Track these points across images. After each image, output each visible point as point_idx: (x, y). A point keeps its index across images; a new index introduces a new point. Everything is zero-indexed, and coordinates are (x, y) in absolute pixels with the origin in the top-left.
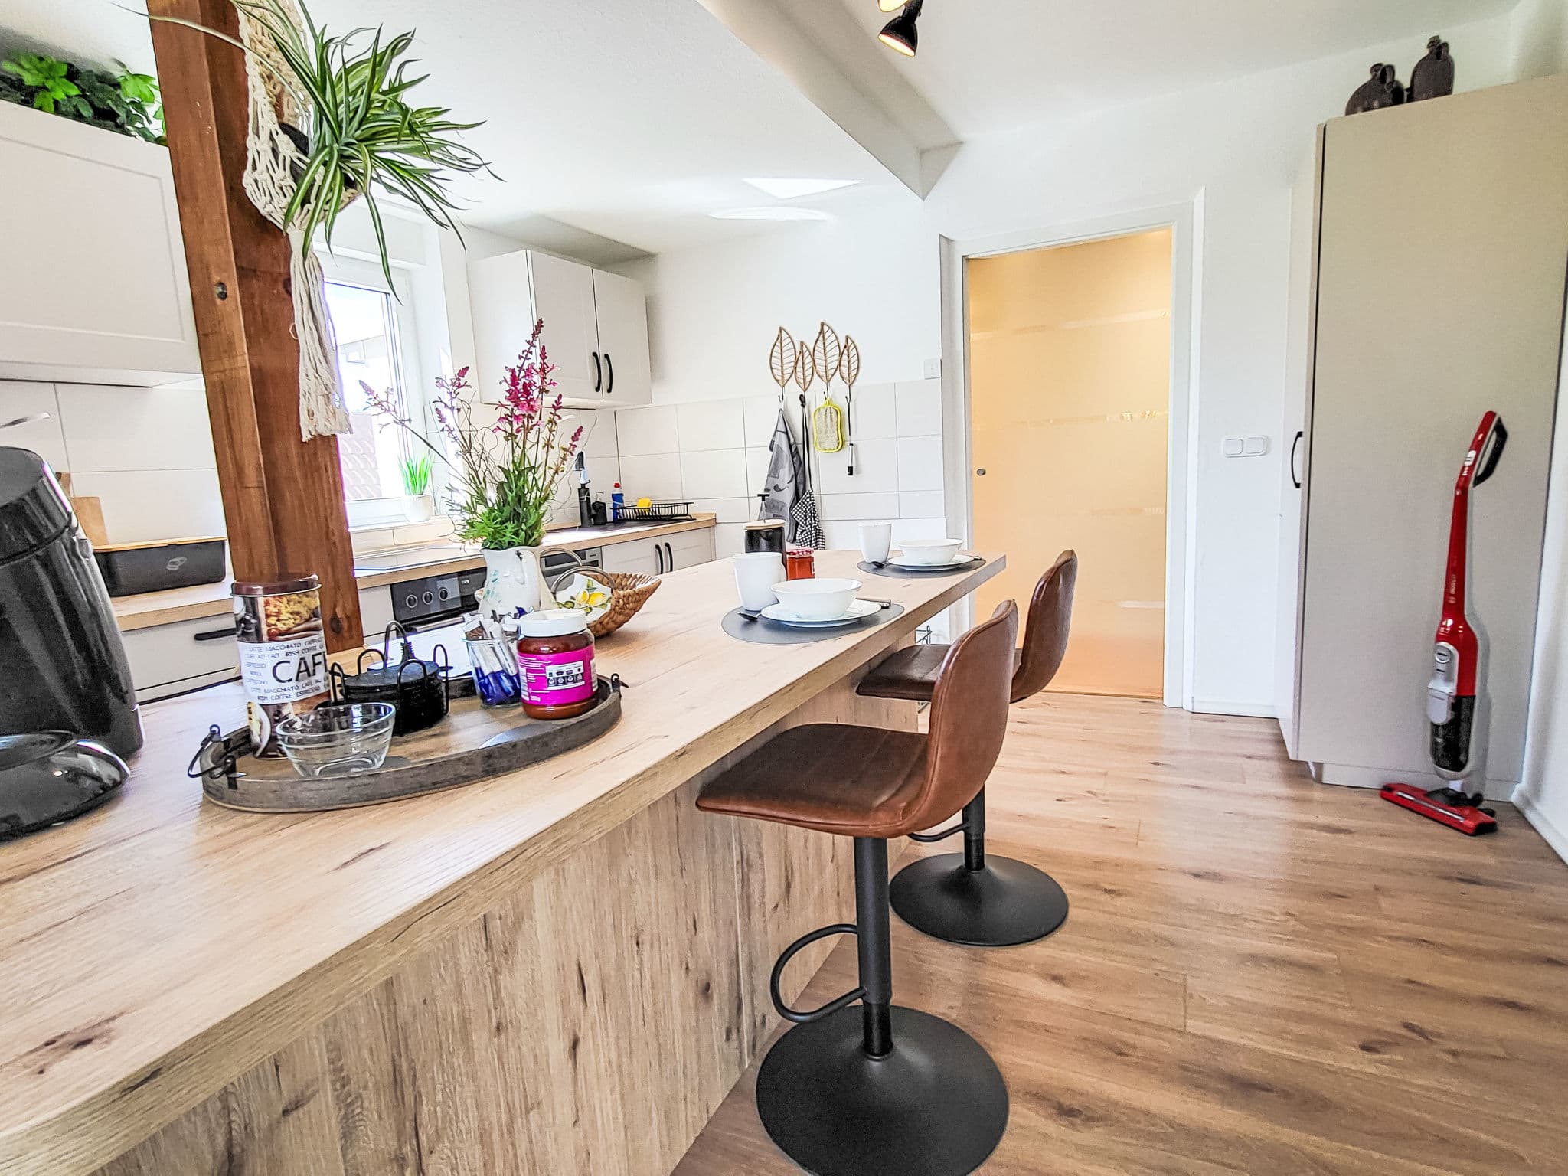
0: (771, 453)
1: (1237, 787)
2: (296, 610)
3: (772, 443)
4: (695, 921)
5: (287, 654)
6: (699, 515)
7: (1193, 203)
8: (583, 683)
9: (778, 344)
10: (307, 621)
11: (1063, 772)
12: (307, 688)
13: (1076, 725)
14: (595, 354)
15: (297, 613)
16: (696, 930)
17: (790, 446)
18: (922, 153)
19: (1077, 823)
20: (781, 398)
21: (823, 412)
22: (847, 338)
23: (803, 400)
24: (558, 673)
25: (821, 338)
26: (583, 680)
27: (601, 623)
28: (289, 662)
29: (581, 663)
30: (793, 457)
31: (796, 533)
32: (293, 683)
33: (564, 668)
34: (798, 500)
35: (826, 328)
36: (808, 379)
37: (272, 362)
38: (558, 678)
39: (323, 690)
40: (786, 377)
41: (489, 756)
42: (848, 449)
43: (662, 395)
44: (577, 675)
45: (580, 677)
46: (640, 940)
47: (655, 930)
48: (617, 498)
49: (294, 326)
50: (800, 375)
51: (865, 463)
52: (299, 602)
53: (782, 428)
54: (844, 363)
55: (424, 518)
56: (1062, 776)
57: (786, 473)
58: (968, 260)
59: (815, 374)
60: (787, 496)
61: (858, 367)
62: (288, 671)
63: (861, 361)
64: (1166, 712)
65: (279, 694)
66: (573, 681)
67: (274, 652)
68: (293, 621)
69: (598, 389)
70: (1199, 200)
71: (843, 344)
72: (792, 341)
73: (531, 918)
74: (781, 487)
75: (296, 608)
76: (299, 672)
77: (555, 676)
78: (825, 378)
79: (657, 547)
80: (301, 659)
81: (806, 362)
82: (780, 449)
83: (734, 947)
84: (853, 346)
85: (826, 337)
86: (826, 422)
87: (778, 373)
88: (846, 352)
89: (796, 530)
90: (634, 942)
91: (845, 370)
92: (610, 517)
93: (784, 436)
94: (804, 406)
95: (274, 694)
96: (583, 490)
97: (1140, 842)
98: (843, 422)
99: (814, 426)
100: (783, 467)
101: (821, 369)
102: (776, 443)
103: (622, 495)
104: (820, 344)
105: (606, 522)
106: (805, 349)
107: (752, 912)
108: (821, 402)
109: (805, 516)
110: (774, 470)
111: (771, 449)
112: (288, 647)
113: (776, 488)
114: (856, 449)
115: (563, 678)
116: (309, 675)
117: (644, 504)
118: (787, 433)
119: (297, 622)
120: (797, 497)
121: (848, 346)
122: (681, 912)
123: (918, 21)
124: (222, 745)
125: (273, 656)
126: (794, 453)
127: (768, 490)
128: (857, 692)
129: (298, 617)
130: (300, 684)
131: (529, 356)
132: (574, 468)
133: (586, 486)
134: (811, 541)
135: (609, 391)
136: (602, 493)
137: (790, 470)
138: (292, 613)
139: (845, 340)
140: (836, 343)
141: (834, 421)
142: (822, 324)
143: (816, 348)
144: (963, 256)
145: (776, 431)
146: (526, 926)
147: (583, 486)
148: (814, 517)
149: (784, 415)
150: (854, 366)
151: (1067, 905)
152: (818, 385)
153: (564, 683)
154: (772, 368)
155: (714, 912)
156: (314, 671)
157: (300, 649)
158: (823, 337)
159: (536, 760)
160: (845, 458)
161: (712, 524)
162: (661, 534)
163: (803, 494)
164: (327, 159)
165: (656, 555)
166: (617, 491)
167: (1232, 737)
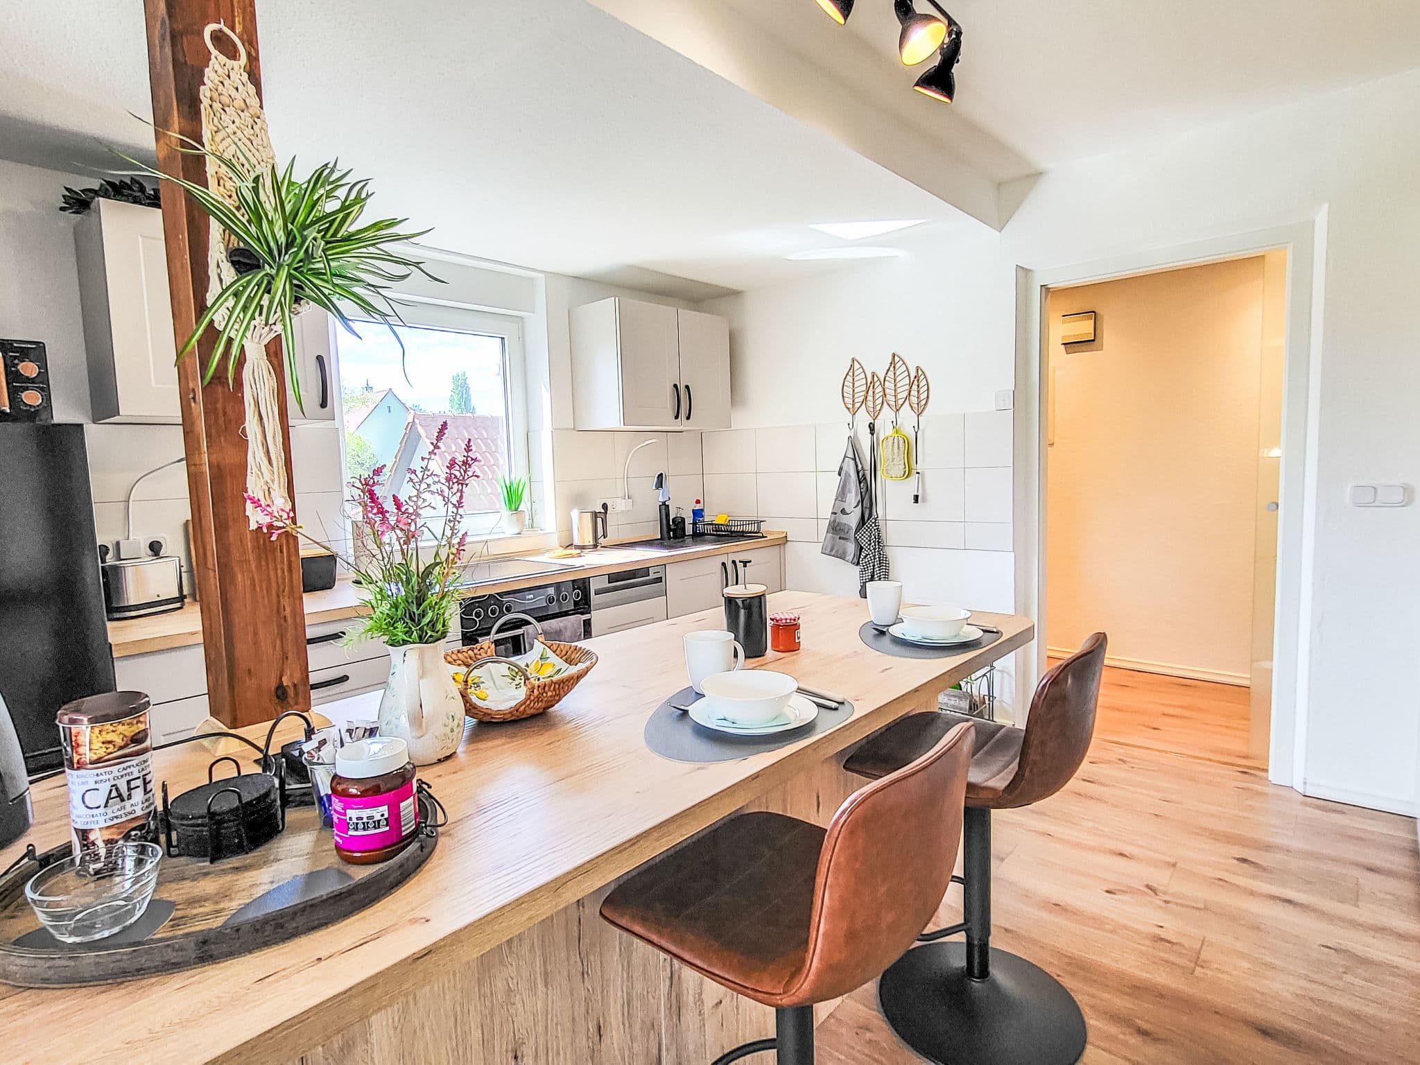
0: (839, 478)
1: (1346, 910)
2: (109, 739)
3: (841, 468)
4: (599, 1028)
5: (96, 782)
6: (771, 533)
7: (1314, 222)
8: (388, 828)
9: (851, 374)
10: (121, 748)
11: (1121, 854)
12: (119, 813)
13: (1152, 793)
14: (675, 386)
15: (110, 742)
16: (600, 1036)
17: (858, 472)
18: (999, 185)
19: (1125, 927)
20: (851, 426)
21: (890, 440)
22: (918, 368)
23: (872, 428)
24: (357, 818)
25: (892, 369)
26: (387, 825)
27: (517, 710)
28: (97, 789)
29: (386, 807)
30: (860, 483)
31: (860, 557)
32: (102, 810)
33: (365, 813)
34: (864, 524)
35: (897, 359)
36: (878, 408)
37: (230, 457)
38: (357, 824)
39: (139, 813)
40: (857, 405)
41: (205, 942)
42: (914, 477)
43: (741, 420)
44: (379, 821)
45: (383, 823)
46: (519, 1054)
47: (541, 1041)
48: (697, 514)
49: (244, 428)
50: (870, 404)
51: (933, 491)
52: (113, 731)
53: (850, 454)
54: (914, 393)
55: (517, 532)
56: (1120, 858)
57: (852, 498)
58: (1048, 289)
59: (885, 403)
60: (853, 520)
61: (928, 397)
62: (98, 798)
63: (931, 392)
64: (1270, 790)
65: (88, 820)
66: (374, 827)
67: (84, 780)
68: (104, 750)
69: (677, 417)
70: (1321, 218)
71: (913, 375)
72: (864, 371)
73: (367, 1042)
74: (848, 512)
75: (109, 737)
76: (109, 798)
77: (355, 820)
78: (894, 408)
79: (723, 564)
80: (112, 786)
81: (876, 391)
82: (848, 475)
83: (655, 1051)
84: (923, 376)
85: (897, 367)
86: (893, 450)
87: (849, 401)
88: (916, 382)
89: (860, 554)
90: (510, 1055)
91: (914, 400)
92: (689, 530)
93: (852, 462)
94: (872, 434)
95: (83, 820)
96: (665, 507)
97: (1198, 969)
98: (910, 450)
99: (884, 453)
100: (850, 491)
101: (891, 398)
102: (845, 468)
103: (702, 510)
104: (891, 374)
105: (684, 535)
106: (876, 379)
107: (683, 1011)
108: (889, 431)
109: (870, 541)
110: (842, 494)
111: (840, 474)
112: (97, 775)
113: (843, 512)
114: (923, 478)
115: (364, 823)
116: (123, 800)
117: (720, 520)
118: (855, 460)
119: (109, 751)
120: (863, 521)
121: (918, 378)
122: (581, 1022)
123: (956, 70)
124: (38, 863)
125: (83, 783)
126: (861, 480)
127: (835, 513)
128: (844, 767)
129: (111, 746)
130: (109, 810)
131: (433, 456)
132: (654, 488)
133: (667, 503)
134: (874, 566)
135: (688, 418)
136: (682, 508)
137: (857, 495)
138: (103, 743)
139: (915, 370)
140: (906, 373)
141: (902, 449)
142: (894, 355)
143: (887, 379)
144: (1042, 286)
145: (845, 457)
146: (359, 1050)
147: (664, 503)
148: (879, 542)
149: (853, 443)
150: (924, 396)
151: (1084, 1042)
152: (887, 414)
153: (364, 829)
154: (843, 396)
155: (628, 1016)
156: (130, 795)
157: (111, 777)
158: (894, 367)
159: (266, 944)
160: (911, 487)
161: (783, 541)
162: (733, 551)
163: (868, 519)
164: (241, 288)
165: (722, 571)
166: (698, 507)
167: (1351, 837)
